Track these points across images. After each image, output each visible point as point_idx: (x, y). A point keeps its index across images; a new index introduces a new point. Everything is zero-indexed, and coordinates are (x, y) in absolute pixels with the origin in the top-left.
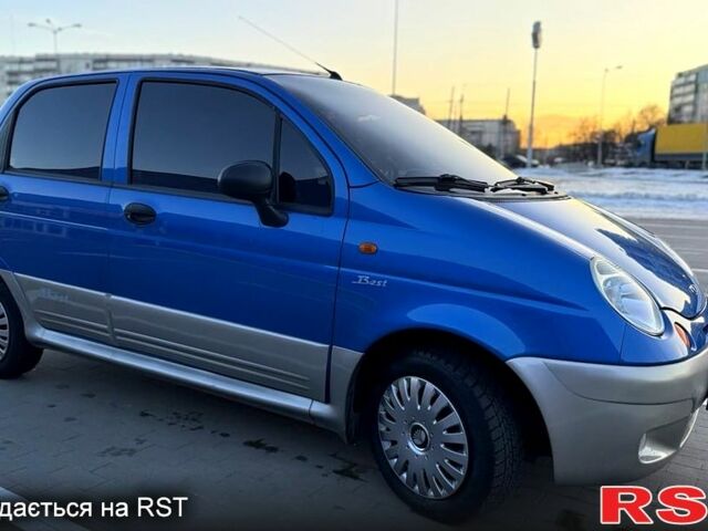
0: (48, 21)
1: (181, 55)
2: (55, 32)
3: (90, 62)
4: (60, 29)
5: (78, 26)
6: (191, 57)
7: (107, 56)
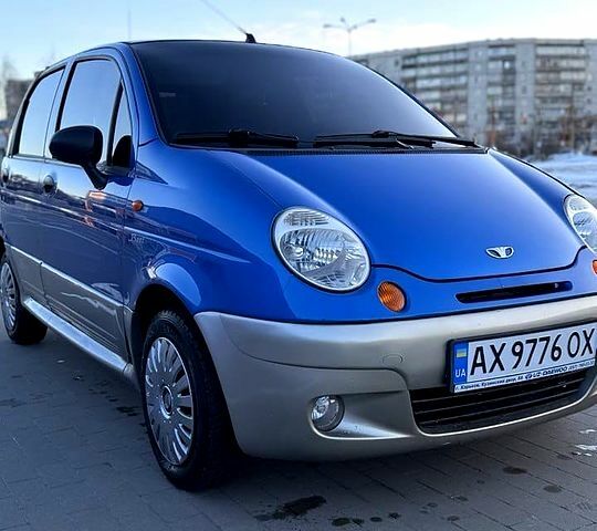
0: (343, 20)
1: (500, 40)
2: (349, 31)
3: (399, 58)
4: (355, 27)
5: (373, 21)
6: (512, 39)
7: (418, 49)
